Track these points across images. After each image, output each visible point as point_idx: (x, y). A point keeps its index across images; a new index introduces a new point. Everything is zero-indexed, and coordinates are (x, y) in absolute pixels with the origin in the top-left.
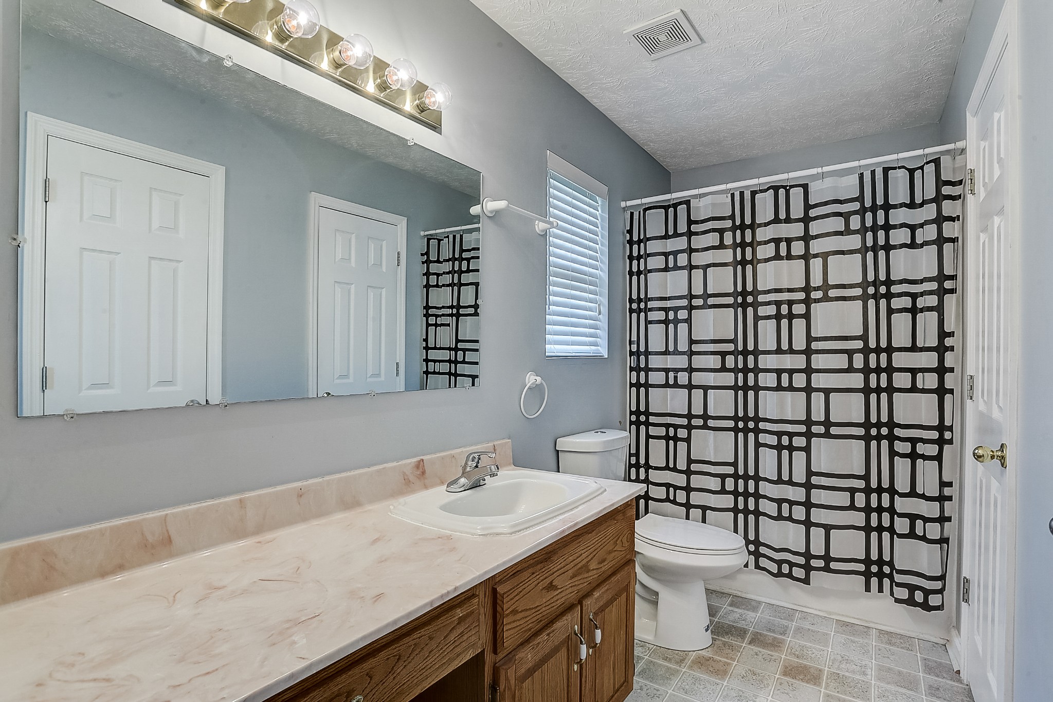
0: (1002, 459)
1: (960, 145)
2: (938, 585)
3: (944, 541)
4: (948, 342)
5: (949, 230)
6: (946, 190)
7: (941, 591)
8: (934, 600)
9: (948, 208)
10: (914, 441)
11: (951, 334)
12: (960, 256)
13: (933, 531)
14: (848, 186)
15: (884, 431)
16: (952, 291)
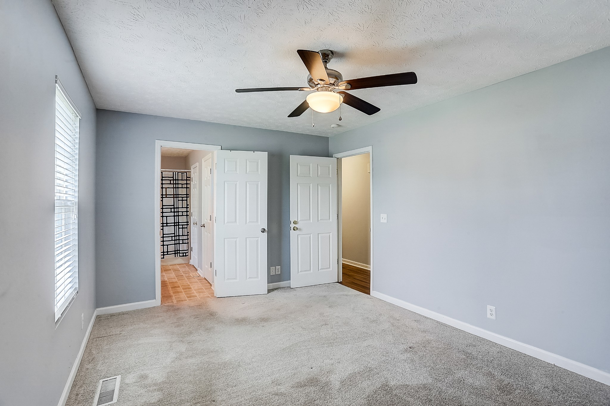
0: (197, 224)
1: (190, 171)
2: (187, 251)
3: (188, 243)
4: (188, 206)
5: (188, 186)
6: (188, 179)
7: (188, 252)
8: (187, 254)
9: (188, 182)
10: (183, 225)
11: (188, 205)
12: (190, 191)
13: (186, 241)
14: (171, 174)
15: (177, 224)
16: (189, 197)
